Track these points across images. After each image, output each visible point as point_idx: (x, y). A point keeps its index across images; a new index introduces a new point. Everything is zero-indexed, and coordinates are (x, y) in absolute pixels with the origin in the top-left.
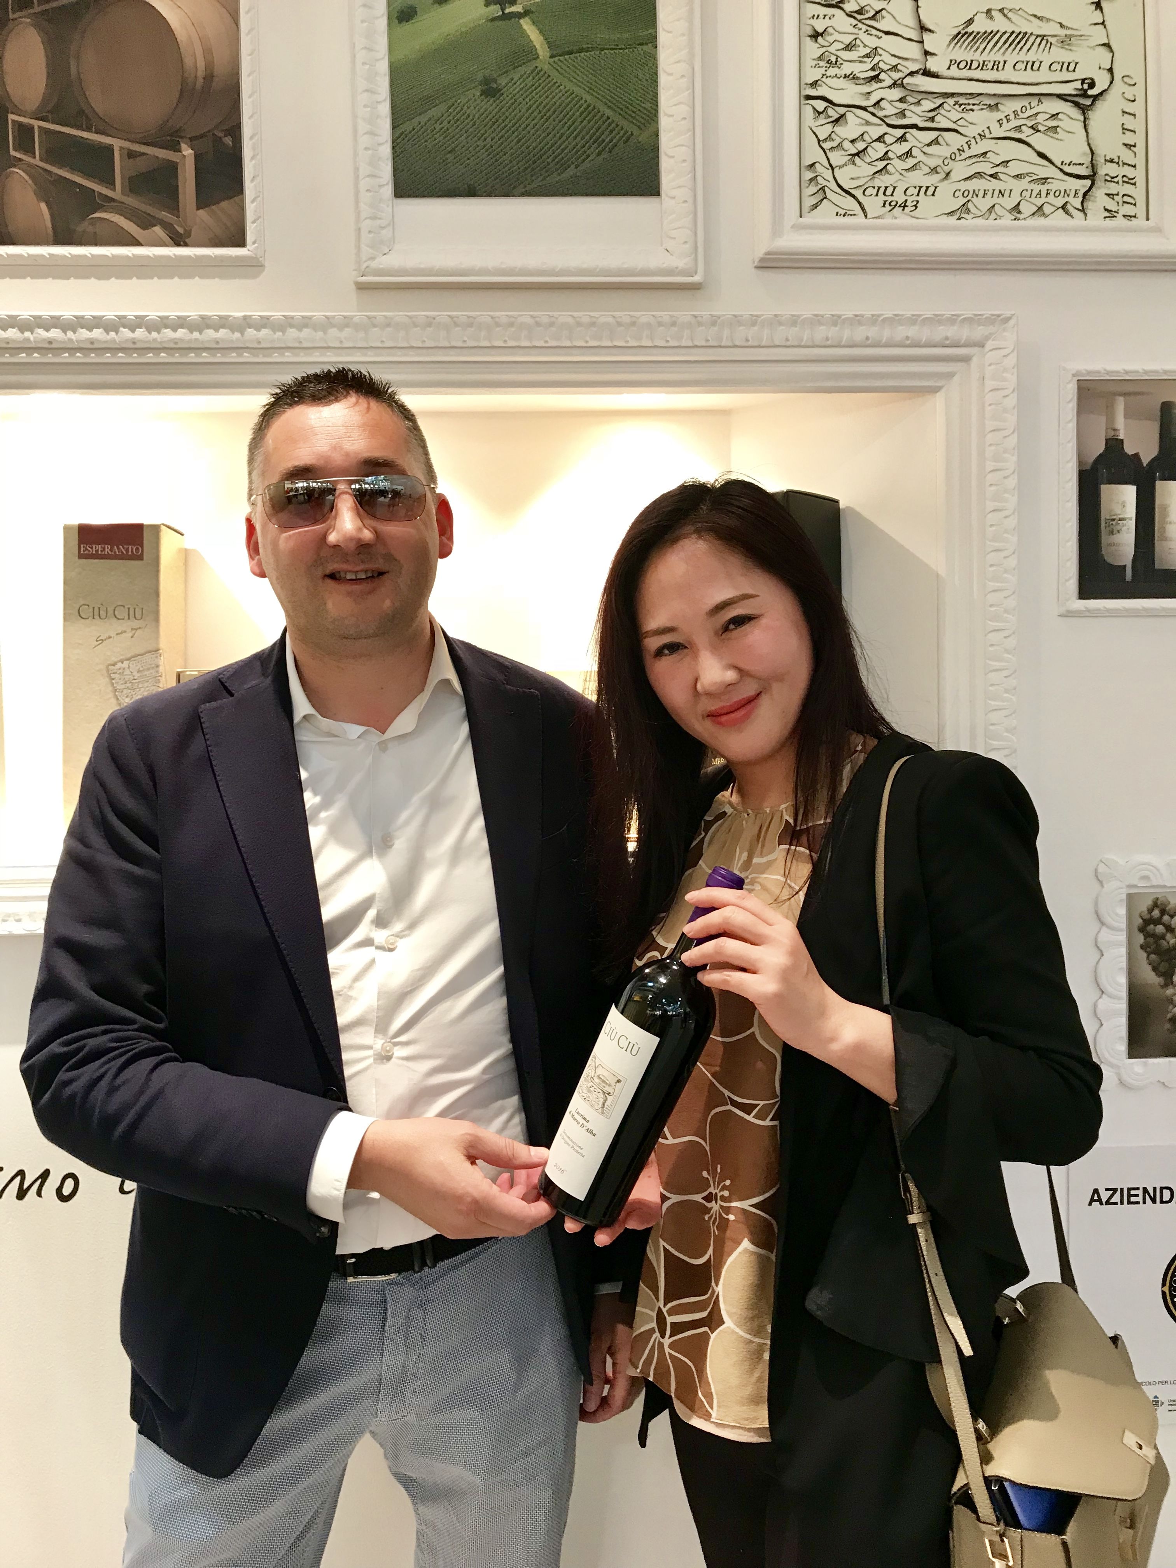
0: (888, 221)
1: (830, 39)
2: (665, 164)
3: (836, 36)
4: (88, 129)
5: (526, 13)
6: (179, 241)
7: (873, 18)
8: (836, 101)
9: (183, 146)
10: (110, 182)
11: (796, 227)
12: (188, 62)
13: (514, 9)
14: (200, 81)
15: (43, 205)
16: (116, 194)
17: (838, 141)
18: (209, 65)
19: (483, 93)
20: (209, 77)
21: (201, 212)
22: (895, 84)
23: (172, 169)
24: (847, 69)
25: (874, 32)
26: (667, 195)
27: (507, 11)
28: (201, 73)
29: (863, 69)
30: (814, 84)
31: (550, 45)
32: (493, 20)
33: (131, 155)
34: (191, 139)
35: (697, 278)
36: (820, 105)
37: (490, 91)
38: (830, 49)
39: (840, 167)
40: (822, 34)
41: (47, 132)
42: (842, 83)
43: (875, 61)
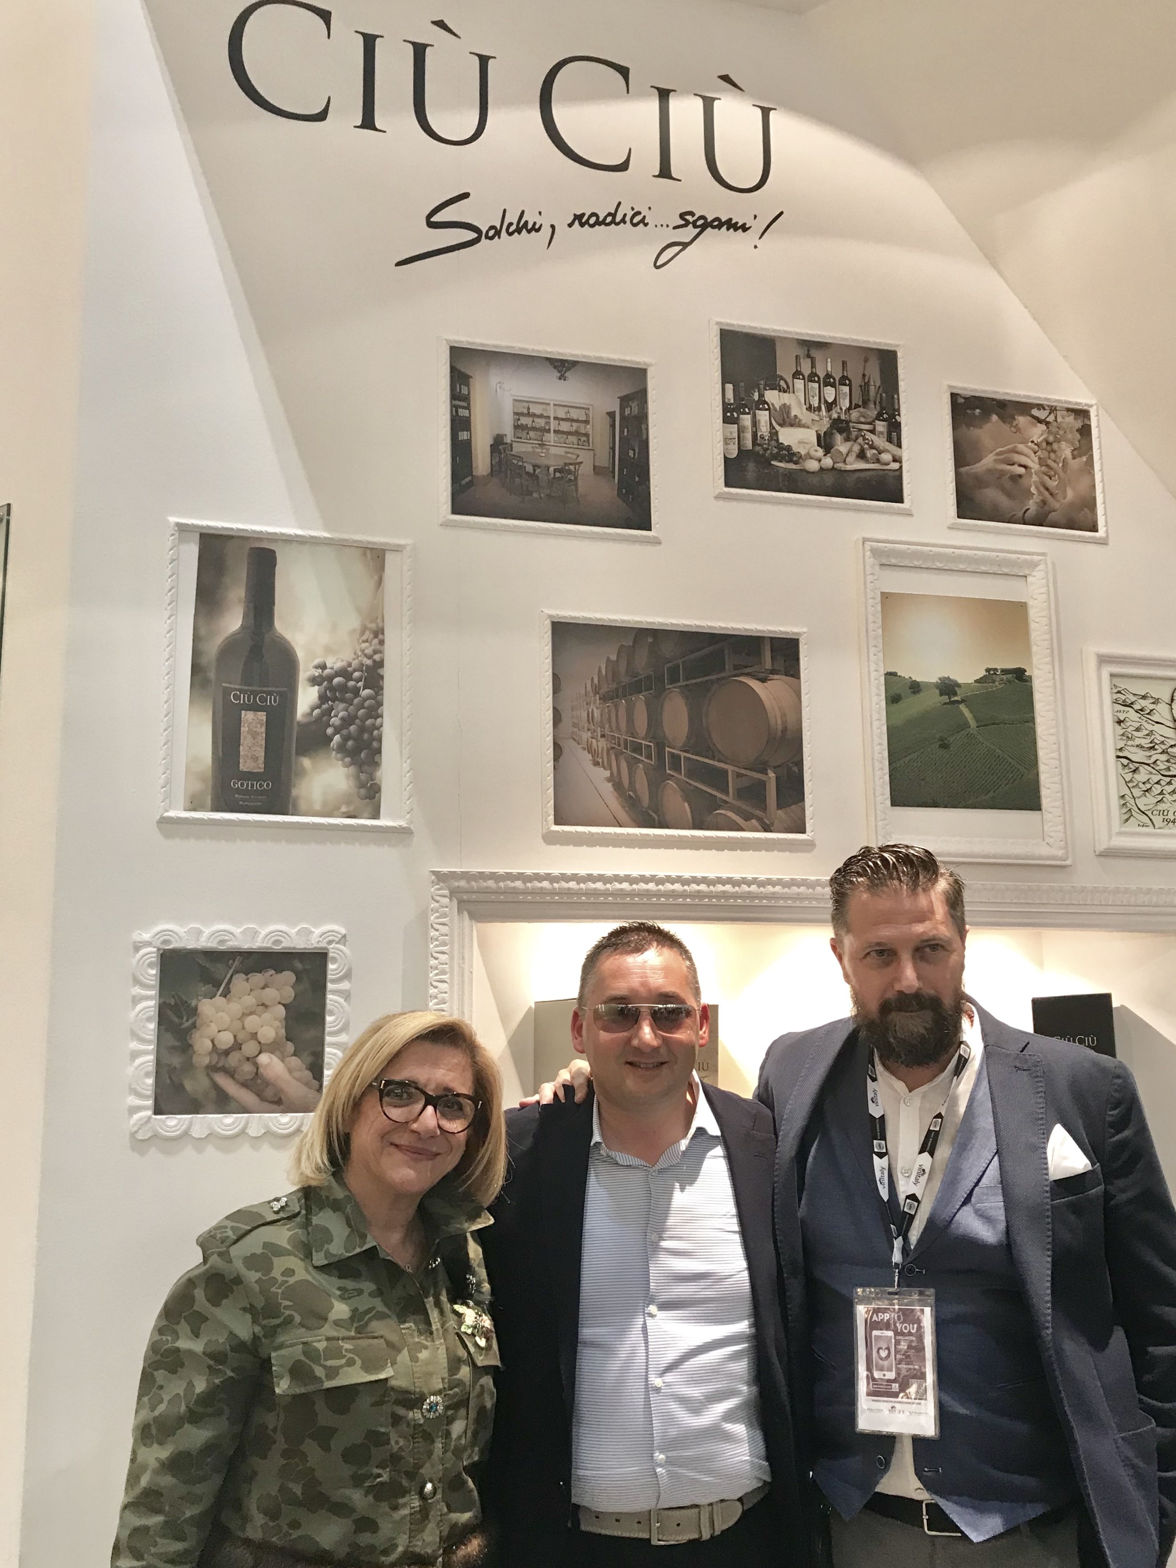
0: (1166, 831)
1: (1128, 724)
2: (1044, 792)
3: (1130, 723)
4: (713, 758)
5: (963, 701)
6: (767, 829)
7: (1148, 714)
8: (1133, 760)
9: (769, 771)
10: (727, 793)
11: (1120, 834)
12: (772, 721)
13: (956, 698)
14: (779, 733)
15: (686, 805)
16: (730, 799)
17: (1136, 782)
18: (784, 723)
19: (941, 746)
20: (785, 730)
21: (779, 812)
22: (1163, 752)
23: (762, 785)
24: (1138, 742)
25: (1151, 722)
26: (1046, 811)
27: (952, 699)
28: (780, 727)
29: (1145, 742)
30: (1121, 749)
31: (975, 717)
32: (945, 704)
33: (739, 775)
34: (775, 767)
35: (1068, 862)
36: (1125, 762)
37: (944, 746)
38: (1127, 730)
39: (1139, 798)
40: (1122, 721)
41: (689, 759)
42: (1135, 749)
43: (1152, 738)
